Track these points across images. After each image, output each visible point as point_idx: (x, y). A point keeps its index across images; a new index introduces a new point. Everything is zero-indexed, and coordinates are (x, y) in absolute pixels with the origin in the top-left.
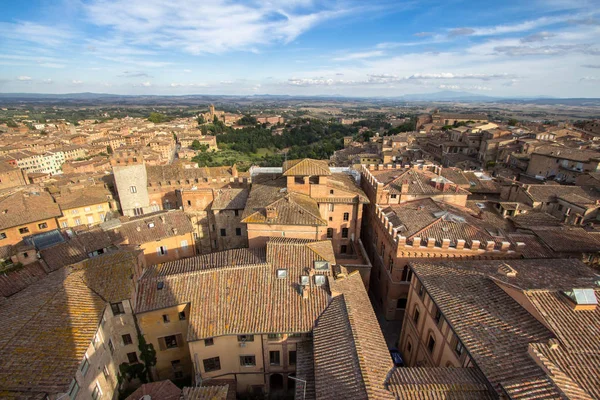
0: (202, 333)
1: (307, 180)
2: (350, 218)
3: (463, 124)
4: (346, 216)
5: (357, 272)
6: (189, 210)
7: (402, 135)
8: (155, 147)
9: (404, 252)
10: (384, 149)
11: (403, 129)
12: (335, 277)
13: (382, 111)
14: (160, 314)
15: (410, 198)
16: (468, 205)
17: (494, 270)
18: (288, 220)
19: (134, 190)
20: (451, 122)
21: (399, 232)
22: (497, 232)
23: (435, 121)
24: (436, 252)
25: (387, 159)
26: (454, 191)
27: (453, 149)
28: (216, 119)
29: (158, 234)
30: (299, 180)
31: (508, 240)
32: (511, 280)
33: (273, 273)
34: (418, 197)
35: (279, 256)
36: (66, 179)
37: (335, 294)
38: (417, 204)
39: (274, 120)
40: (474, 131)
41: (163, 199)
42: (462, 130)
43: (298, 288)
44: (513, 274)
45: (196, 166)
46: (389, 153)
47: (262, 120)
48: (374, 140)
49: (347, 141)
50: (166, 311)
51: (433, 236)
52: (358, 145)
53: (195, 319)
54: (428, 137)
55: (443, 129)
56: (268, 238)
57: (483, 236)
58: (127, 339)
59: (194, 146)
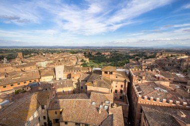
0: (64, 119)
1: (108, 73)
2: (123, 87)
3: (174, 56)
4: (122, 86)
5: (121, 107)
6: (73, 80)
7: (150, 59)
8: (71, 61)
9: (141, 101)
10: (143, 64)
11: (151, 57)
12: (112, 107)
13: (145, 51)
14: (54, 111)
15: (146, 81)
16: (170, 86)
17: (176, 113)
18: (100, 85)
19: (60, 72)
20: (170, 55)
21: (139, 94)
22: (182, 98)
23: (163, 55)
24: (154, 103)
25: (143, 67)
26: (164, 80)
27: (170, 65)
28: (89, 53)
29: (63, 86)
30: (106, 73)
31: (186, 101)
32: (183, 119)
33: (91, 103)
34: (149, 81)
35: (94, 97)
36: (46, 68)
37: (110, 113)
38: (149, 84)
39: (107, 54)
40: (178, 59)
41: (67, 76)
42: (173, 58)
43: (98, 109)
44: (184, 116)
45: (82, 67)
46: (144, 65)
47: (103, 54)
48: (140, 60)
49: (130, 60)
50: (57, 110)
51: (153, 96)
52: (134, 62)
53: (63, 114)
54: (160, 60)
55: (167, 57)
56: (92, 91)
57: (175, 99)
58: (44, 117)
59: (82, 61)
